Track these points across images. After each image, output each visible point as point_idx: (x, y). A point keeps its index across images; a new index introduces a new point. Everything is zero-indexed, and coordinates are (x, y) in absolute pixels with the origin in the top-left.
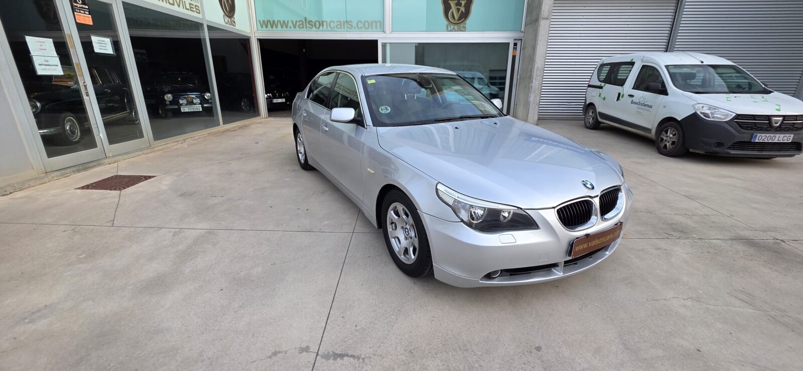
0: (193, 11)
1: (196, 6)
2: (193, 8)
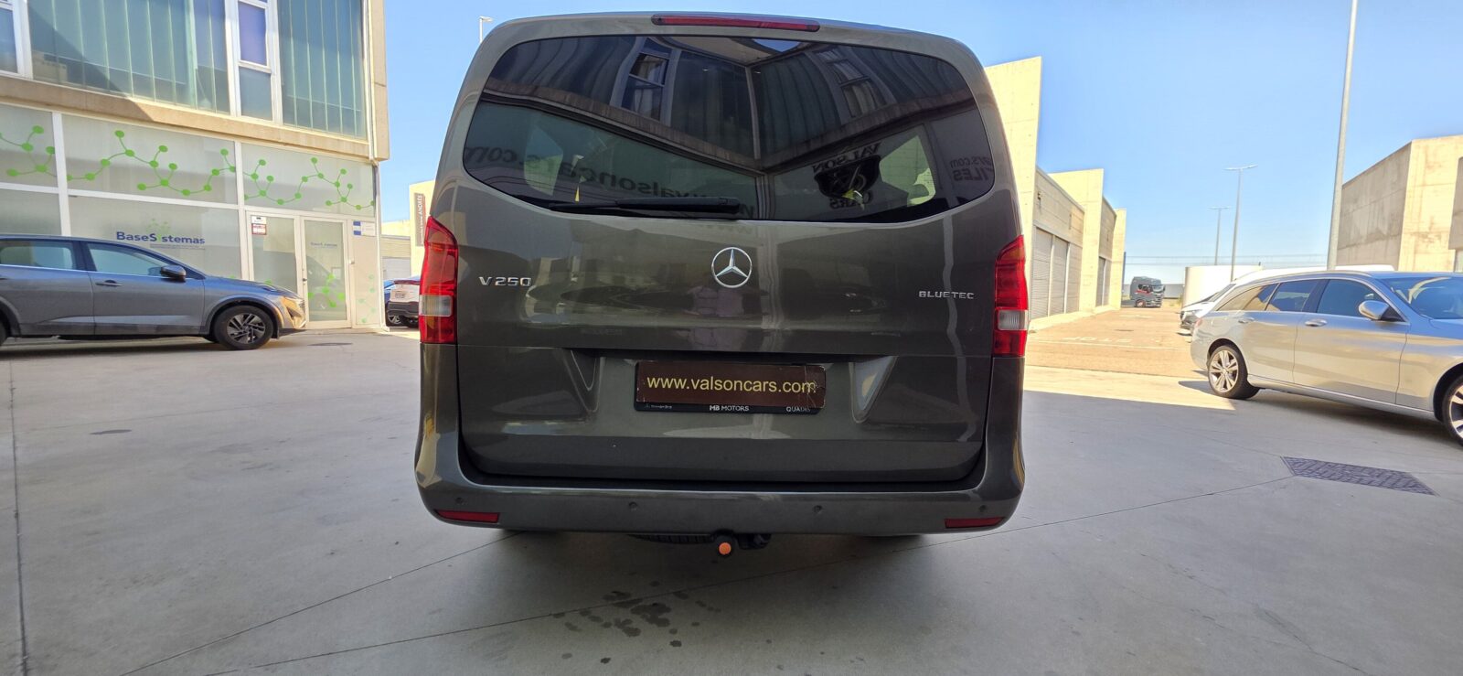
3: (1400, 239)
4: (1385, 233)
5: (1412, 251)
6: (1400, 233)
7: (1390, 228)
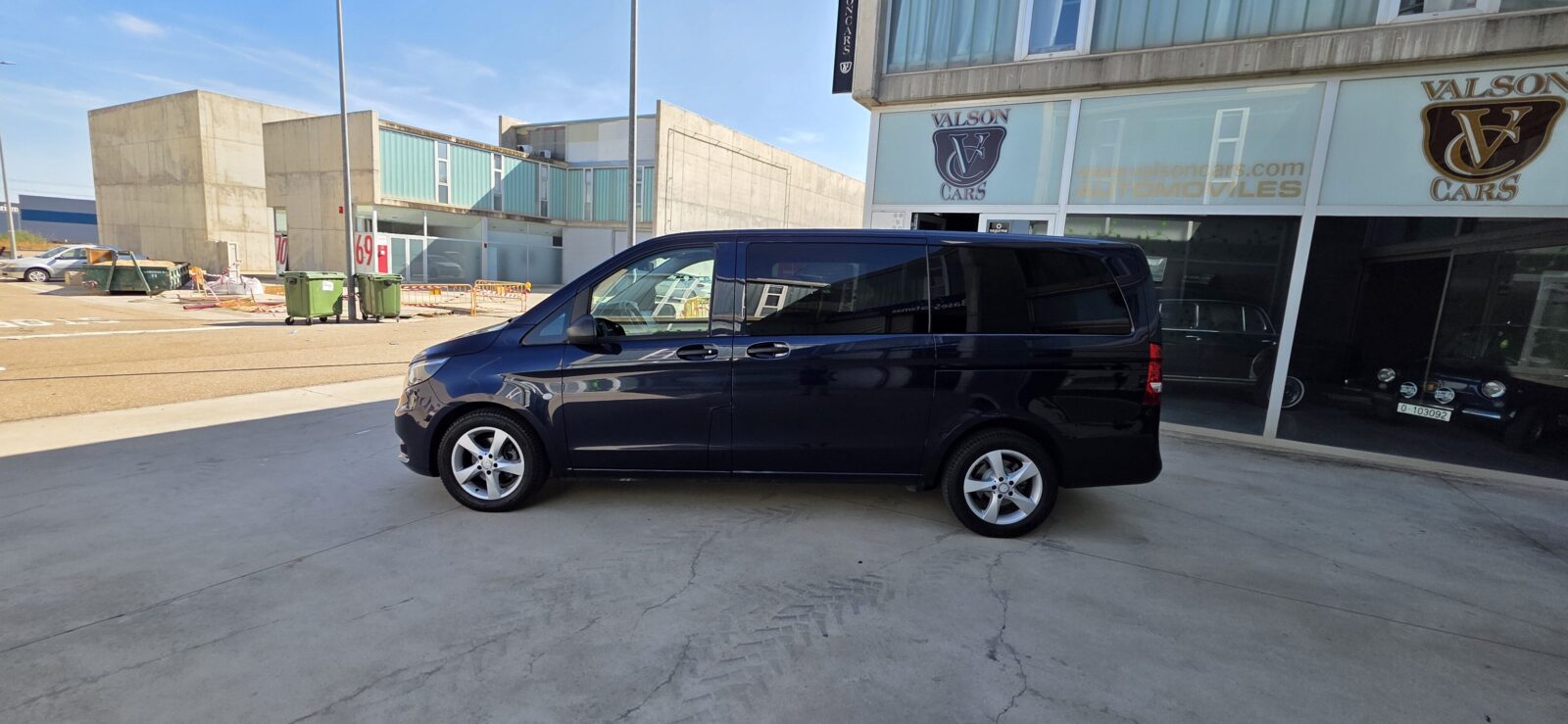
0: (1273, 195)
1: (1284, 183)
2: (1274, 189)
3: (203, 188)
4: (179, 178)
5: (215, 202)
6: (201, 181)
7: (185, 173)
